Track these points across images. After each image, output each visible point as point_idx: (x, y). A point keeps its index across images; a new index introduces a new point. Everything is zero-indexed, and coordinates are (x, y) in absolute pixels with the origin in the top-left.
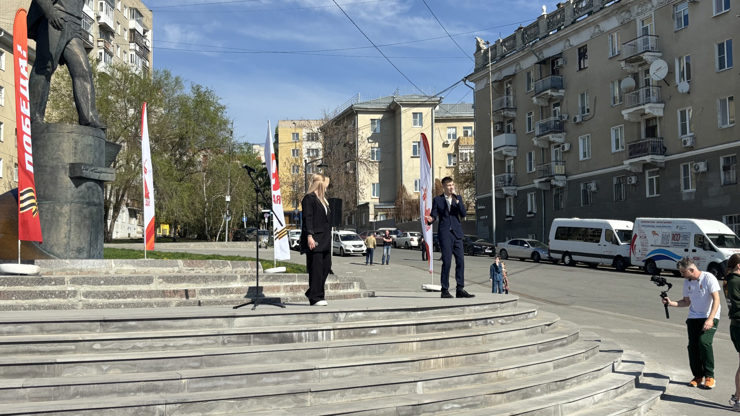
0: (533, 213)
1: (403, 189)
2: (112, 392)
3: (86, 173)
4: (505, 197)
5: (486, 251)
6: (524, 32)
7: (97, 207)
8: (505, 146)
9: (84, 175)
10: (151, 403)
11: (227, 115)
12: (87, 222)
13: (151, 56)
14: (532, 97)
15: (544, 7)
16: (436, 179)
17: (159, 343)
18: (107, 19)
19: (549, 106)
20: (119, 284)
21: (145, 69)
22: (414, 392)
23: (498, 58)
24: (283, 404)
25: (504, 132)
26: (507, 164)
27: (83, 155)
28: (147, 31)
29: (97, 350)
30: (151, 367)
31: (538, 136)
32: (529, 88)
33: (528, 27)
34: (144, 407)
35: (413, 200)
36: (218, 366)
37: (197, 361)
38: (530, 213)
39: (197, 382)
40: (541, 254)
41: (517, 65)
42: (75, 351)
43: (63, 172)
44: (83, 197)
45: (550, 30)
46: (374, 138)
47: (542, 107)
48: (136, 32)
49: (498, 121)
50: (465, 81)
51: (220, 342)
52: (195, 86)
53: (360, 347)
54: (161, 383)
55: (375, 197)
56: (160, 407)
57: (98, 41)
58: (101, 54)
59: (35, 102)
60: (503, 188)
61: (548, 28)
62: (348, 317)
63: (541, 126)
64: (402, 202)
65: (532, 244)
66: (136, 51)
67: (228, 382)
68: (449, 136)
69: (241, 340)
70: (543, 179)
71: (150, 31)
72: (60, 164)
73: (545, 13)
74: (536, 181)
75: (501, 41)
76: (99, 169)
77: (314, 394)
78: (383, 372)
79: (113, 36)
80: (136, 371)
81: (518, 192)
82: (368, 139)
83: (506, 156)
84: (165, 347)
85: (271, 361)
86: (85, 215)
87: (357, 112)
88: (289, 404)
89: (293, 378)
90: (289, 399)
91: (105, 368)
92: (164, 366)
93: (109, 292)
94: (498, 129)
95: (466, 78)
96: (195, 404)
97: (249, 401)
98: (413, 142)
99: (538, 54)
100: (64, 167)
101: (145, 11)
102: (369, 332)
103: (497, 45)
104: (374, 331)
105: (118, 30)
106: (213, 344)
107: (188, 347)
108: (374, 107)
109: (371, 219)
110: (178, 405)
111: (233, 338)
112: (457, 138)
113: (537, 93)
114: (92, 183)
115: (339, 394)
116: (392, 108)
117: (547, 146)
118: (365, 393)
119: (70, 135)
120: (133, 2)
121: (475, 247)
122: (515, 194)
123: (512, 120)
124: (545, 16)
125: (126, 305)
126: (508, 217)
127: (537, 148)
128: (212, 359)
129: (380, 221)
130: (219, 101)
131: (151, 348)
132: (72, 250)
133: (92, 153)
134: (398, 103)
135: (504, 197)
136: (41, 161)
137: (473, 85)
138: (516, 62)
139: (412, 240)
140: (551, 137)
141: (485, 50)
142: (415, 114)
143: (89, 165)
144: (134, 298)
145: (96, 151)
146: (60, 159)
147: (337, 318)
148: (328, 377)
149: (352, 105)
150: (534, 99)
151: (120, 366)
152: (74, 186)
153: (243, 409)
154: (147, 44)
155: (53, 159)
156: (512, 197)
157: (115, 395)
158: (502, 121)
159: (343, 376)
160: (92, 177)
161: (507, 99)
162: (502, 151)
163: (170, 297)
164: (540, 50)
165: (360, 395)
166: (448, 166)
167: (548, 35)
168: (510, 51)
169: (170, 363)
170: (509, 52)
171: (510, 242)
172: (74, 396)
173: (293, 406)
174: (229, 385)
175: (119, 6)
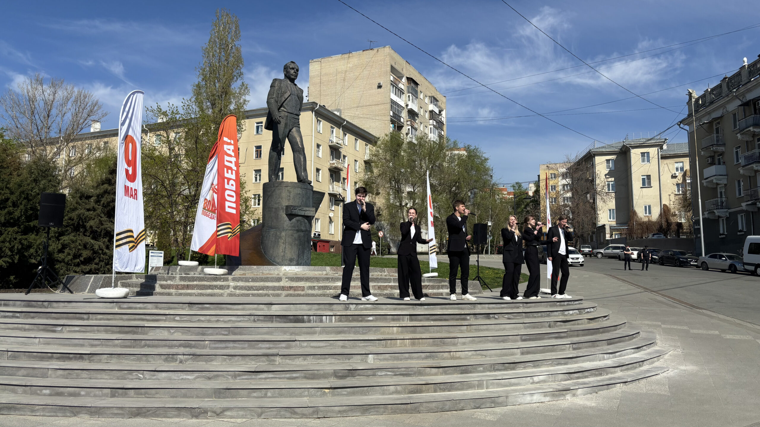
0: (743, 231)
1: (635, 213)
2: (165, 346)
3: (294, 212)
4: (719, 218)
5: (692, 263)
6: (729, 81)
7: (304, 233)
8: (716, 175)
9: (294, 213)
10: (174, 354)
11: (489, 164)
12: (297, 242)
13: (445, 128)
14: (737, 134)
15: (745, 59)
16: (664, 205)
17: (214, 318)
18: (414, 107)
19: (754, 140)
20: (261, 282)
21: (441, 137)
22: (365, 361)
23: (707, 104)
24: (259, 362)
25: (715, 164)
26: (719, 191)
27: (294, 200)
28: (443, 110)
29: (177, 321)
30: (199, 333)
31: (743, 166)
32: (735, 126)
33: (732, 76)
34: (171, 356)
35: (643, 222)
36: (240, 335)
37: (226, 331)
38: (740, 231)
39: (215, 344)
40: (737, 266)
41: (724, 108)
42: (165, 321)
43: (282, 211)
44: (294, 227)
45: (751, 77)
46: (610, 174)
47: (747, 142)
48: (434, 113)
49: (709, 155)
50: (679, 125)
51: (252, 320)
52: (466, 145)
53: (346, 329)
54: (193, 342)
55: (612, 220)
56: (180, 356)
57: (407, 121)
58: (409, 129)
59: (271, 169)
60: (715, 211)
61: (750, 76)
62: (358, 308)
63: (746, 158)
64: (634, 224)
65: (730, 258)
66: (433, 125)
67: (235, 345)
68: (677, 169)
69: (266, 319)
70: (750, 202)
71: (444, 110)
72: (280, 206)
73: (746, 64)
74: (744, 204)
75: (709, 90)
76: (305, 209)
77: (282, 357)
78: (353, 346)
79: (418, 117)
80: (190, 334)
81: (730, 213)
82: (606, 175)
83: (717, 184)
84: (218, 321)
85: (277, 334)
86: (295, 238)
87: (595, 155)
88: (263, 362)
89: (280, 346)
90: (264, 359)
91: (172, 331)
92: (207, 333)
93: (248, 287)
94: (709, 162)
95: (681, 122)
96: (201, 357)
97: (237, 358)
98: (642, 176)
99: (741, 98)
100: (282, 208)
101: (439, 97)
102: (366, 319)
103: (706, 94)
104: (371, 318)
105: (422, 112)
106: (247, 321)
107: (231, 322)
108: (608, 150)
109: (608, 237)
110: (191, 356)
111: (261, 318)
112: (685, 170)
113: (741, 131)
114: (300, 218)
115: (302, 358)
116: (623, 150)
117: (753, 174)
118: (323, 359)
119: (286, 188)
120: (432, 92)
121: (681, 260)
122: (727, 215)
123: (722, 154)
124: (746, 66)
125: (253, 295)
126: (721, 235)
127: (743, 176)
128: (237, 330)
129: (615, 239)
130: (484, 155)
131: (209, 321)
132: (287, 260)
133: (301, 199)
134: (628, 146)
135: (717, 218)
136: (270, 205)
137: (687, 127)
138: (723, 106)
139: (632, 254)
140: (754, 167)
141: (696, 99)
142: (643, 154)
143: (297, 206)
144: (264, 290)
145: (303, 197)
146: (280, 203)
147: (348, 308)
148: (306, 347)
149: (590, 150)
150: (739, 135)
151: (181, 331)
152: (288, 219)
153: (232, 362)
154: (442, 120)
155: (276, 203)
156: (725, 218)
157: (167, 348)
158: (713, 155)
159: (319, 347)
160: (299, 214)
161: (717, 137)
162: (713, 180)
163: (287, 290)
164: (743, 95)
165: (319, 360)
166: (677, 193)
167: (750, 81)
168: (718, 97)
169: (210, 331)
170: (716, 98)
171: (710, 256)
172: (144, 346)
173: (266, 363)
174: (236, 347)
175: (422, 96)
